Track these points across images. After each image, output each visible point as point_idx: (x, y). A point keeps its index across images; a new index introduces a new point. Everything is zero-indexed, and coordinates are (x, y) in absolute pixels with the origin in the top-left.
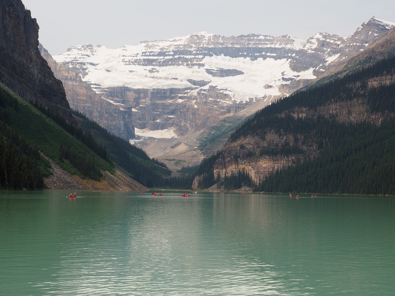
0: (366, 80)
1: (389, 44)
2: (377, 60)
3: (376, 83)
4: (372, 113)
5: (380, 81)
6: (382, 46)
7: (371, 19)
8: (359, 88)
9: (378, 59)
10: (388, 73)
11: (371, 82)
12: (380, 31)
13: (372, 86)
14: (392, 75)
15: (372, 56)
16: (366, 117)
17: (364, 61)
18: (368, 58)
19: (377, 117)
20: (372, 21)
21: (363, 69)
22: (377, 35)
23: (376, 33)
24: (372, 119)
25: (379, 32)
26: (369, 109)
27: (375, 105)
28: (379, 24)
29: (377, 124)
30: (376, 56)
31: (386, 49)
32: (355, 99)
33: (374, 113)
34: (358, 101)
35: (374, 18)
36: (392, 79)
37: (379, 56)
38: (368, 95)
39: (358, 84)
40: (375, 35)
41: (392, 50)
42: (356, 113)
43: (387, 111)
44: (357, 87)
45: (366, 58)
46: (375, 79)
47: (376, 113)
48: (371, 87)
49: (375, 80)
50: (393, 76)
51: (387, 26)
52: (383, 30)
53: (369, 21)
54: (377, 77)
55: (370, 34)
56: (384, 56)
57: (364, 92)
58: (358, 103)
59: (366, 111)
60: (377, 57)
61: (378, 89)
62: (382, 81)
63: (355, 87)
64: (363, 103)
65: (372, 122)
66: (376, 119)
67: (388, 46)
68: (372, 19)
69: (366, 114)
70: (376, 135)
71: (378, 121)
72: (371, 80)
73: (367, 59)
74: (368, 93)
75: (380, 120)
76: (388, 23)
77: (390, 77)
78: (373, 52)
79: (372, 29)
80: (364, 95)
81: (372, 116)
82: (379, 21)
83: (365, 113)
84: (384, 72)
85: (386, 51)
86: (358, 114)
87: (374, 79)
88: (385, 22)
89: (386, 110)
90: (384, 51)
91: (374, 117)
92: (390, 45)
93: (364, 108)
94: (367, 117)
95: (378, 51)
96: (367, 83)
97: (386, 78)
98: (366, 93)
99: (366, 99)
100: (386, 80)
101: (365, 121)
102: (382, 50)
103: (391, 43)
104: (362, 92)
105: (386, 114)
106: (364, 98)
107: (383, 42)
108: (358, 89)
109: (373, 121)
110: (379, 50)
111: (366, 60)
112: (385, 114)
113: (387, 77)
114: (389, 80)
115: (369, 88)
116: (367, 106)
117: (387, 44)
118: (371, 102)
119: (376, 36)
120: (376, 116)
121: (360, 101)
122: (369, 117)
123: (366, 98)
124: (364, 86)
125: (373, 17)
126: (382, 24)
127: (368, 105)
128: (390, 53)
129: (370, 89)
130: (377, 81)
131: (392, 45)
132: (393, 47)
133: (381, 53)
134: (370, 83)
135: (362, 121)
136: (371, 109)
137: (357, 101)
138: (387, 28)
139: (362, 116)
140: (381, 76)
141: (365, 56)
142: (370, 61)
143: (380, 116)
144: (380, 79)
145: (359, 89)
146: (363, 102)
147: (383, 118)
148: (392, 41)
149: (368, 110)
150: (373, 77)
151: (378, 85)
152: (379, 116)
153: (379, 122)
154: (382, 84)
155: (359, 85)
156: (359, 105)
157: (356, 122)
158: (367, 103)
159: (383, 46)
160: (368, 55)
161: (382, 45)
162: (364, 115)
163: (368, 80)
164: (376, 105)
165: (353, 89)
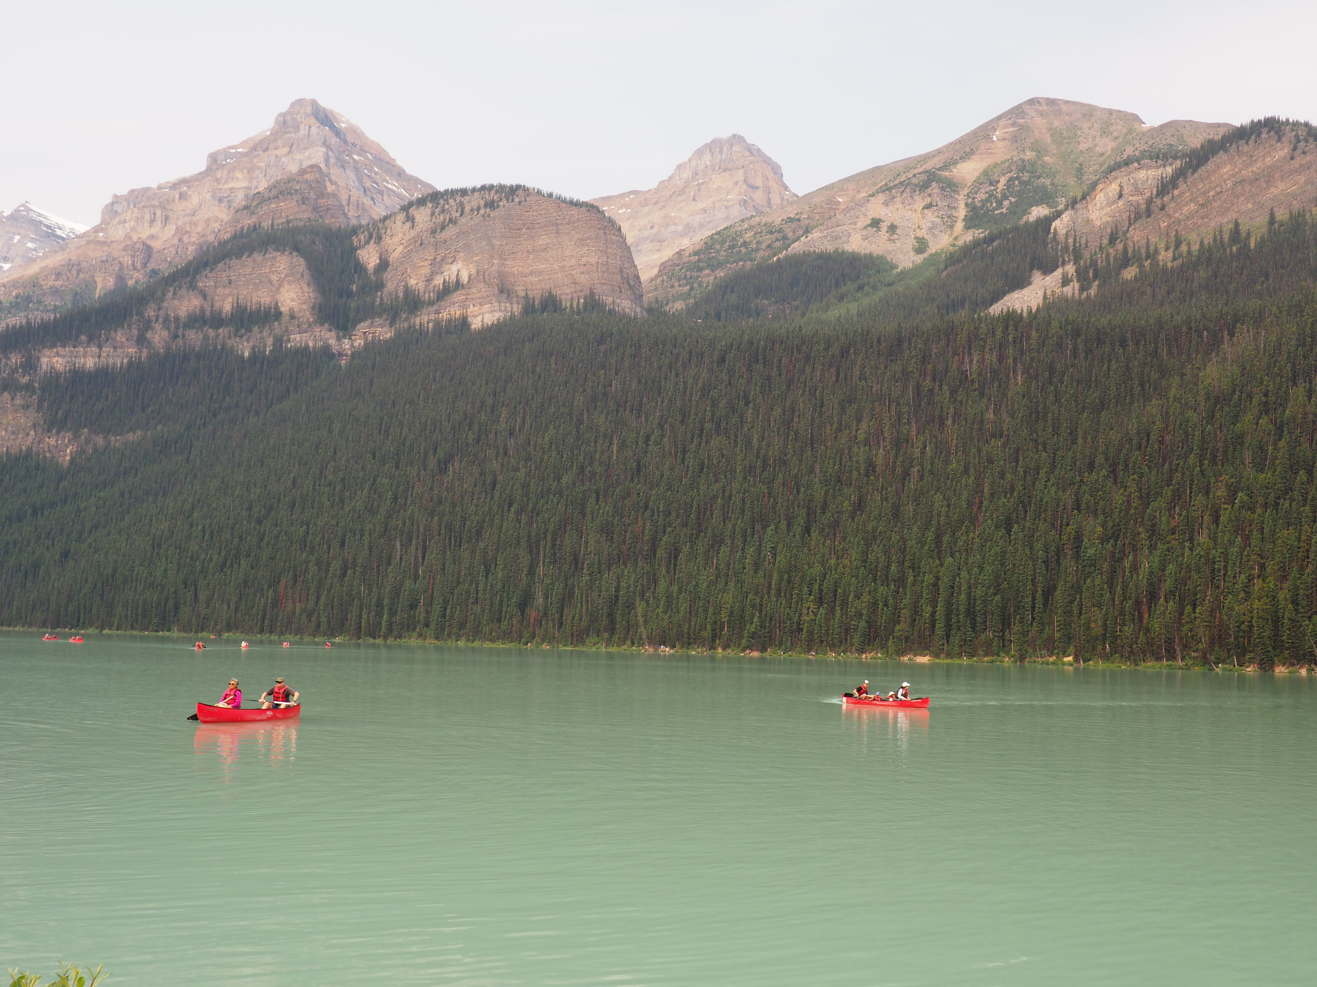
0: (35, 350)
1: (74, 272)
2: (45, 305)
3: (60, 360)
4: (49, 431)
5: (71, 357)
6: (58, 275)
7: (19, 206)
8: (16, 368)
9: (47, 303)
10: (90, 340)
11: (49, 357)
12: (41, 239)
13: (51, 366)
14: (100, 347)
15: (31, 294)
16: (31, 440)
17: (11, 303)
18: (22, 297)
19: (59, 442)
20: (22, 211)
21: (29, 323)
22: (35, 245)
23: (31, 242)
24: (49, 447)
25: (38, 240)
26: (42, 422)
27: (57, 413)
28: (41, 222)
29: (60, 459)
30: (44, 296)
31: (67, 284)
32: (5, 394)
33: (54, 432)
34: (13, 399)
35: (27, 204)
36: (99, 357)
37: (50, 298)
38: (39, 388)
39: (15, 359)
40: (30, 245)
41: (84, 287)
42: (6, 430)
43: (86, 430)
44: (11, 366)
45: (17, 297)
46: (58, 351)
47: (58, 433)
48: (49, 368)
49: (58, 354)
50: (104, 349)
51: (60, 228)
52: (49, 237)
53: (16, 211)
54: (64, 347)
55: (15, 241)
56: (62, 299)
57: (30, 380)
58: (13, 405)
59: (34, 426)
60: (45, 298)
61: (65, 376)
62: (75, 357)
63: (7, 365)
64: (26, 407)
65: (48, 455)
66: (57, 446)
67: (73, 276)
68: (22, 205)
69: (32, 433)
70: (61, 485)
71: (62, 453)
72: (48, 353)
73: (19, 300)
74: (39, 384)
75: (68, 451)
76: (61, 221)
77: (94, 349)
78: (34, 286)
79: (23, 231)
80: (28, 387)
81: (49, 438)
82: (40, 215)
83: (31, 430)
84: (82, 337)
85: (66, 286)
86: (13, 433)
87: (55, 350)
88: (54, 219)
89: (85, 427)
90: (61, 286)
91: (52, 441)
92: (78, 275)
93: (28, 418)
94: (34, 439)
95: (46, 284)
96: (39, 358)
97: (86, 352)
98: (36, 381)
99: (34, 397)
100: (85, 357)
101: (29, 449)
102: (56, 283)
103: (79, 271)
104: (25, 380)
105: (83, 437)
106: (28, 394)
107: (61, 266)
108: (14, 371)
109: (49, 451)
110: (50, 283)
111: (17, 304)
112: (80, 436)
113: (89, 349)
114: (93, 357)
115: (43, 371)
116: (36, 415)
117: (70, 271)
118: (46, 404)
119: (30, 249)
120: (57, 441)
121: (18, 401)
122: (39, 442)
123: (35, 394)
124: (30, 365)
125: (27, 202)
126: (47, 223)
127: (38, 411)
128: (77, 293)
129: (46, 373)
130: (64, 357)
131: (82, 276)
132: (84, 279)
133: (55, 292)
134: (44, 360)
135: (21, 449)
136: (45, 422)
137: (10, 398)
138: (59, 232)
139: (22, 438)
140: (74, 347)
141: (14, 294)
142: (28, 307)
143: (69, 441)
144: (72, 352)
145: (18, 372)
146: (27, 402)
147: (78, 447)
148: (82, 266)
149: (39, 424)
150: (54, 345)
151: (65, 367)
152: (66, 441)
153: (65, 455)
154: (75, 364)
155: (16, 362)
156: (16, 411)
157: (7, 451)
158: (35, 406)
159: (59, 273)
160: (21, 291)
161: (57, 271)
162: (28, 434)
163: (39, 351)
164: (60, 414)
165: (2, 369)
